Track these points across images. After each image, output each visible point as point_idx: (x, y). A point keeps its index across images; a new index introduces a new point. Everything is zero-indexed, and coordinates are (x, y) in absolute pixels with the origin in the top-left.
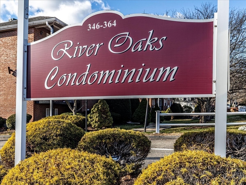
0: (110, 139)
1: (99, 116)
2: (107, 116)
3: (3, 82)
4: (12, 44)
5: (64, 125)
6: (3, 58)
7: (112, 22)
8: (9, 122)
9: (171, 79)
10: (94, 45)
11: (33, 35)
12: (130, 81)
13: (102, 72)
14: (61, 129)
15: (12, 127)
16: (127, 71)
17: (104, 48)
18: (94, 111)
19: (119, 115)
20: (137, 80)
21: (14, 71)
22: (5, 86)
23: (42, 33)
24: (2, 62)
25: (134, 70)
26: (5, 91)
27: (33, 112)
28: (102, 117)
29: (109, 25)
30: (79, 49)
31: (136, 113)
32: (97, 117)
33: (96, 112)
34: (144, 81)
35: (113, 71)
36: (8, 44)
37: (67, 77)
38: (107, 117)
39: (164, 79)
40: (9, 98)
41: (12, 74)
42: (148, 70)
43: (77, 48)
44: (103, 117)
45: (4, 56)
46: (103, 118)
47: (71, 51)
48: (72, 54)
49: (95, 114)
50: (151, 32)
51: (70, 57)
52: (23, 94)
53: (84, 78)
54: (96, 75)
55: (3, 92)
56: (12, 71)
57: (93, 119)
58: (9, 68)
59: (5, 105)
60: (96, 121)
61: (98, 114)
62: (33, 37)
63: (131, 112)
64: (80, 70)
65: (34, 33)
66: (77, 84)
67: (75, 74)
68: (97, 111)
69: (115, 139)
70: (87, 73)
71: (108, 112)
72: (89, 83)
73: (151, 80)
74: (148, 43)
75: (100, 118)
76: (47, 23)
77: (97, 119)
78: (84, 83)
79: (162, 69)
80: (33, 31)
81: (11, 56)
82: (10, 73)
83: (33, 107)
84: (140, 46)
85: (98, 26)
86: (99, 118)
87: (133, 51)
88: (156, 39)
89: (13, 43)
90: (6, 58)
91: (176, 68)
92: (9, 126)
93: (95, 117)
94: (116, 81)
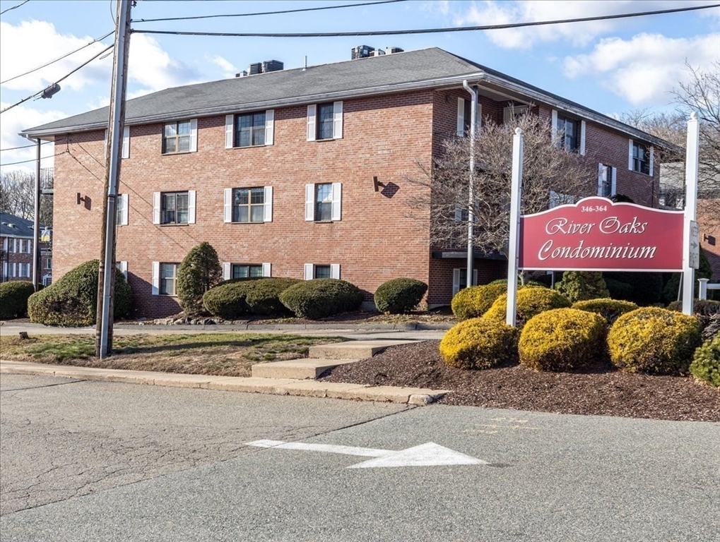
0: (600, 308)
1: (579, 288)
2: (598, 288)
3: (360, 210)
4: (382, 127)
5: (551, 294)
6: (361, 156)
7: (603, 207)
8: (381, 298)
9: (651, 257)
10: (587, 225)
11: (432, 107)
12: (617, 257)
13: (594, 248)
14: (549, 298)
15: (388, 307)
16: (615, 248)
17: (595, 228)
18: (569, 276)
19: (628, 285)
20: (624, 256)
21: (386, 185)
22: (364, 219)
23: (449, 99)
24: (359, 165)
25: (621, 248)
26: (364, 228)
27: (428, 276)
28: (586, 289)
29: (601, 209)
30: (573, 227)
31: (672, 281)
32: (575, 290)
33: (574, 280)
34: (629, 257)
35: (604, 248)
36: (373, 124)
37: (561, 250)
38: (597, 291)
39: (646, 256)
40: (373, 245)
41: (382, 192)
42: (633, 248)
43: (571, 225)
44: (589, 290)
45: (363, 151)
46: (588, 292)
47: (566, 227)
48: (566, 230)
49: (571, 283)
50: (636, 218)
51: (565, 233)
52: (516, 264)
53: (578, 252)
54: (589, 250)
55: (359, 232)
56: (381, 184)
57: (567, 293)
58: (375, 178)
59: (364, 259)
60: (573, 298)
61: (579, 283)
62: (431, 112)
63: (661, 280)
64: (574, 245)
65: (433, 103)
66: (571, 257)
67: (569, 248)
68: (576, 277)
69: (605, 308)
70: (580, 248)
71: (600, 279)
72: (582, 257)
73: (635, 257)
74: (633, 227)
75: (582, 291)
76: (465, 83)
77: (576, 293)
78: (577, 257)
79: (644, 248)
80: (431, 98)
81: (379, 152)
82: (377, 190)
83: (428, 267)
84: (626, 229)
85: (591, 209)
86: (579, 291)
87: (620, 232)
88: (639, 224)
89: (386, 123)
90: (369, 155)
91: (654, 248)
92: (381, 306)
93: (573, 290)
94: (606, 256)
